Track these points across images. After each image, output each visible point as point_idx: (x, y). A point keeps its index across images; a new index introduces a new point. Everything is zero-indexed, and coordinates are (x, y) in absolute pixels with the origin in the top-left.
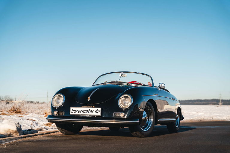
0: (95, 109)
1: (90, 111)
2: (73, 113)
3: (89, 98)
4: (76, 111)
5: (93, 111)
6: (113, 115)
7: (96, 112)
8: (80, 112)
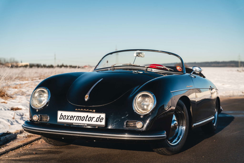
0: (97, 115)
1: (88, 118)
2: (62, 121)
3: (86, 96)
4: (67, 117)
5: (93, 118)
6: (125, 124)
7: (97, 121)
8: (73, 119)
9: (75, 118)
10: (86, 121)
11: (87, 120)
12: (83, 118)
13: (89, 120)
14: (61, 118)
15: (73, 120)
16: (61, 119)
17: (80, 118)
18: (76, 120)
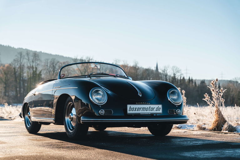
0: (156, 106)
4: (135, 109)
5: (154, 108)
7: (157, 110)
11: (150, 110)
14: (130, 110)
15: (140, 111)
17: (145, 109)
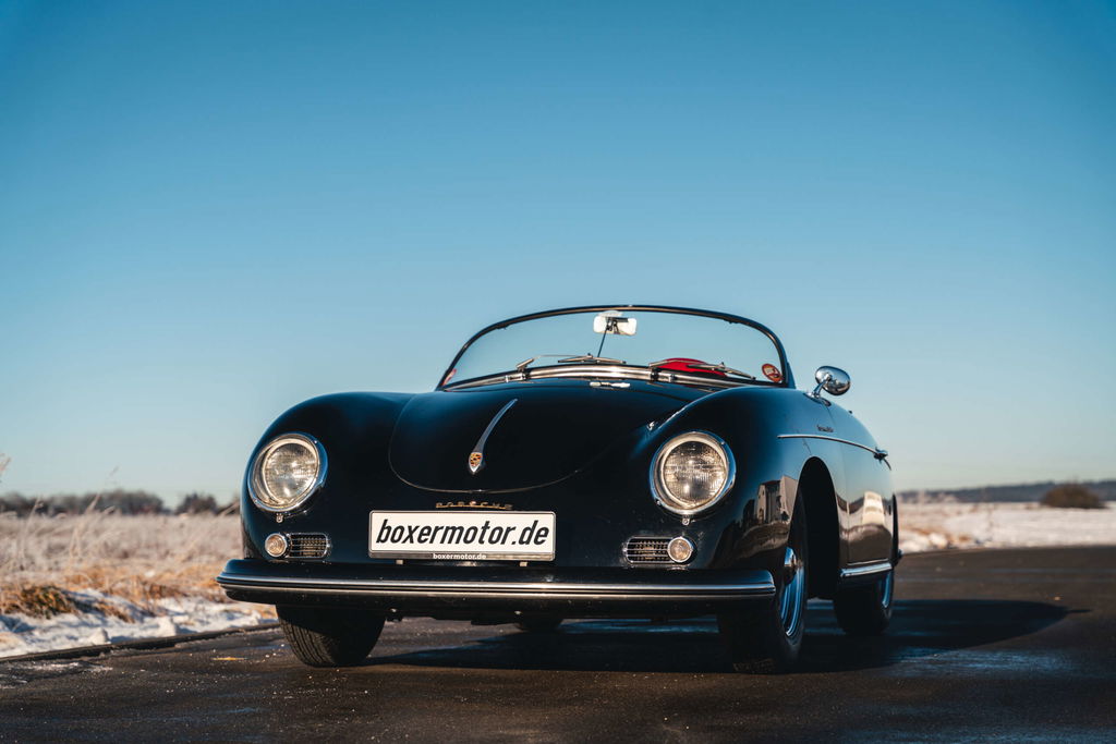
0: (520, 520)
1: (488, 532)
2: (388, 547)
3: (474, 455)
4: (406, 533)
5: (509, 530)
6: (625, 550)
7: (525, 539)
8: (429, 537)
9: (440, 534)
10: (481, 542)
11: (486, 538)
12: (472, 532)
13: (494, 539)
14: (383, 538)
15: (431, 542)
16: (383, 541)
17: (458, 532)
18: (442, 542)
